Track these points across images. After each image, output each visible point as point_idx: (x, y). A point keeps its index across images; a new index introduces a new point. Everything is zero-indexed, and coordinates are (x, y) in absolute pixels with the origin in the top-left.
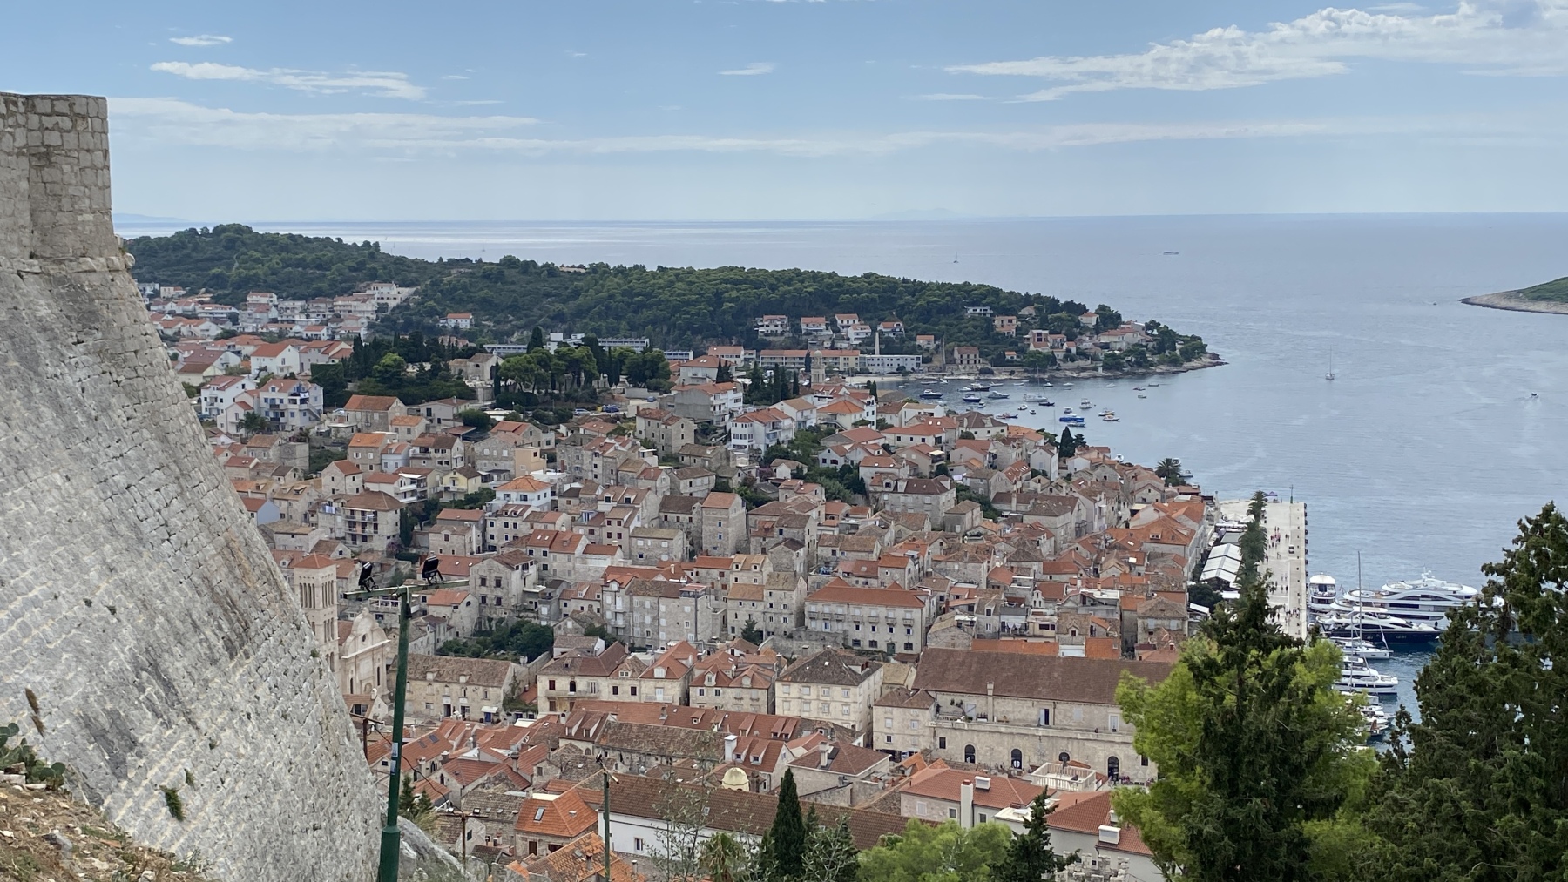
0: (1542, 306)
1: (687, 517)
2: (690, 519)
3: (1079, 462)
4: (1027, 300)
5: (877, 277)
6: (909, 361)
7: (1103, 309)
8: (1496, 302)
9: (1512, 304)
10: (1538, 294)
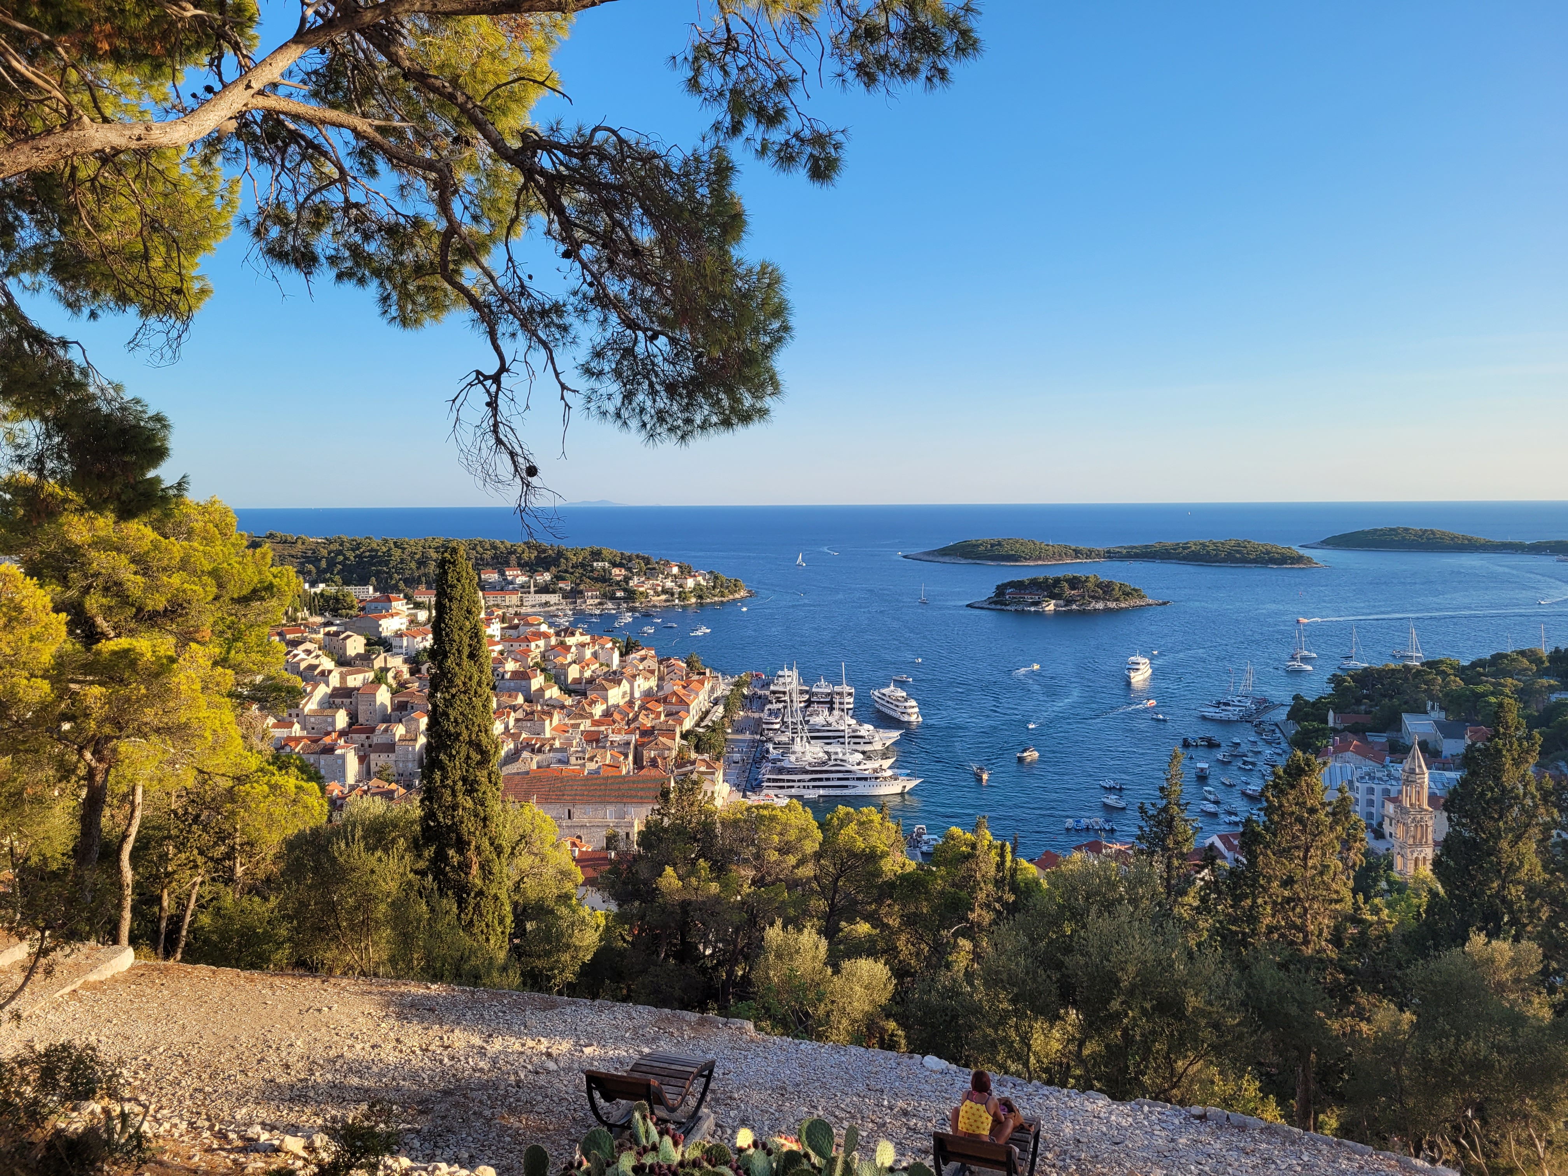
0: (947, 559)
1: (349, 700)
2: (351, 703)
3: (633, 657)
4: (631, 559)
6: (553, 598)
8: (922, 557)
9: (931, 558)
10: (945, 552)
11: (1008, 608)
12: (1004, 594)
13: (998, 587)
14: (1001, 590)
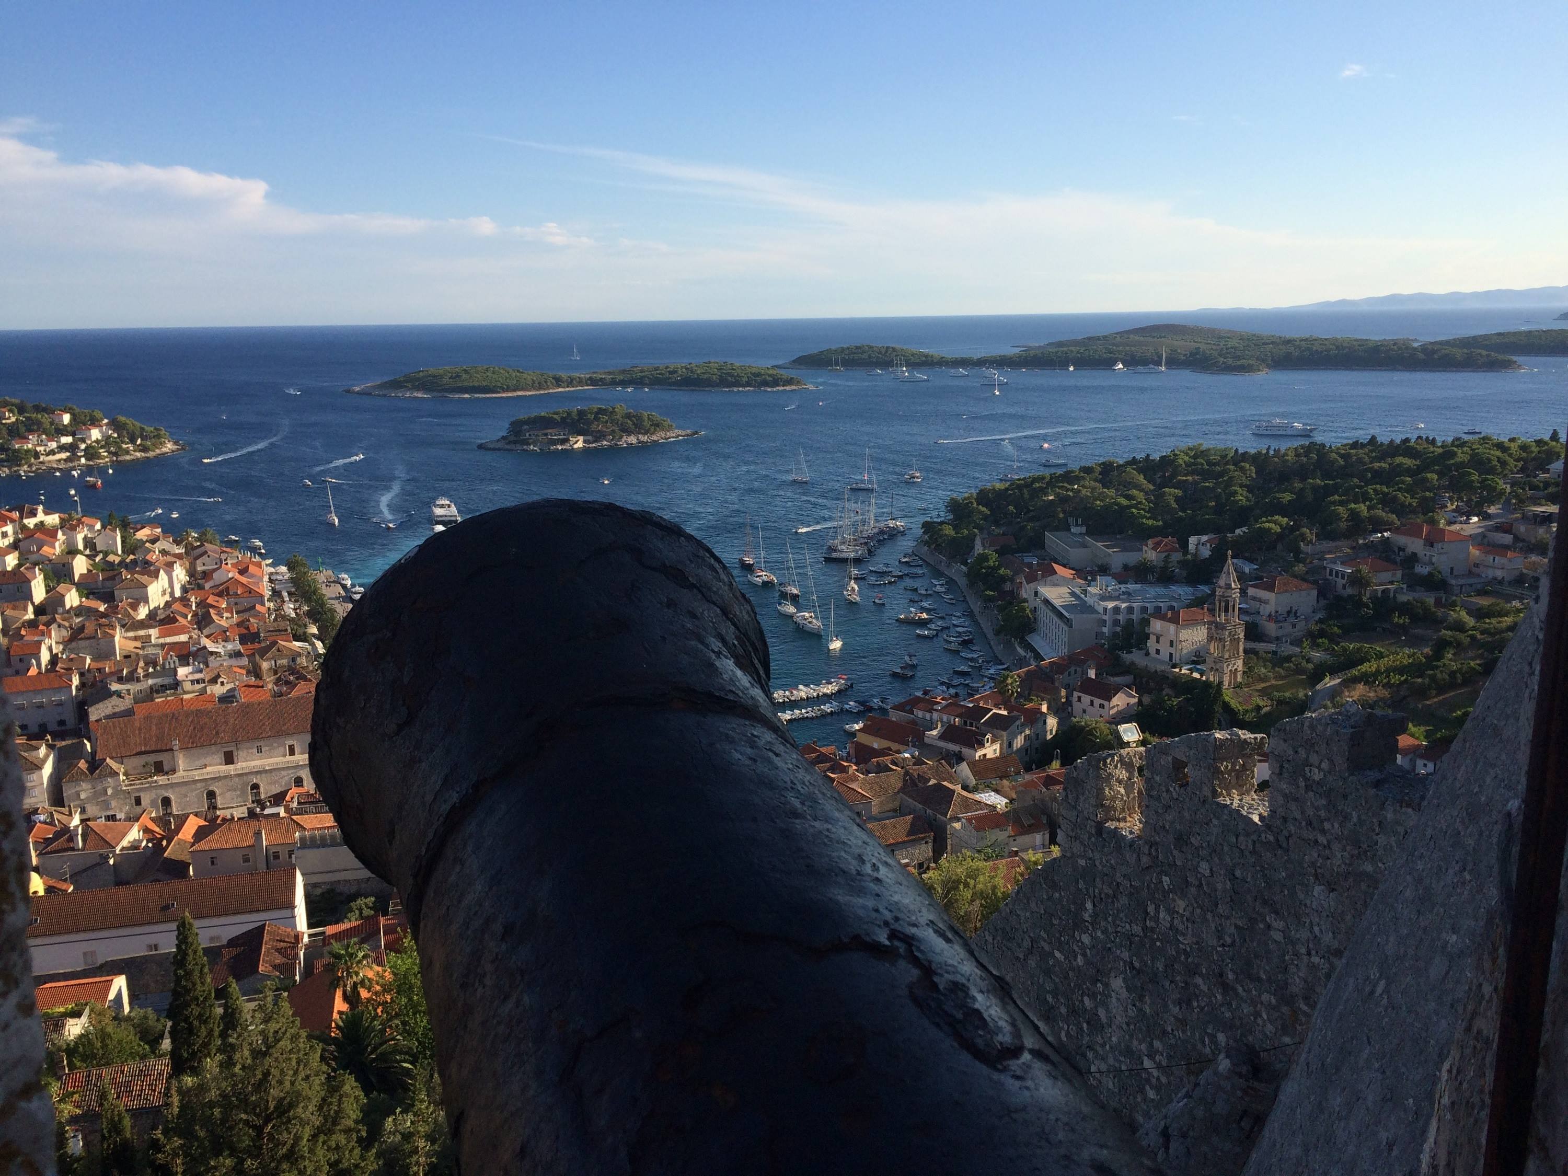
12: (521, 432)
13: (511, 424)
14: (516, 426)
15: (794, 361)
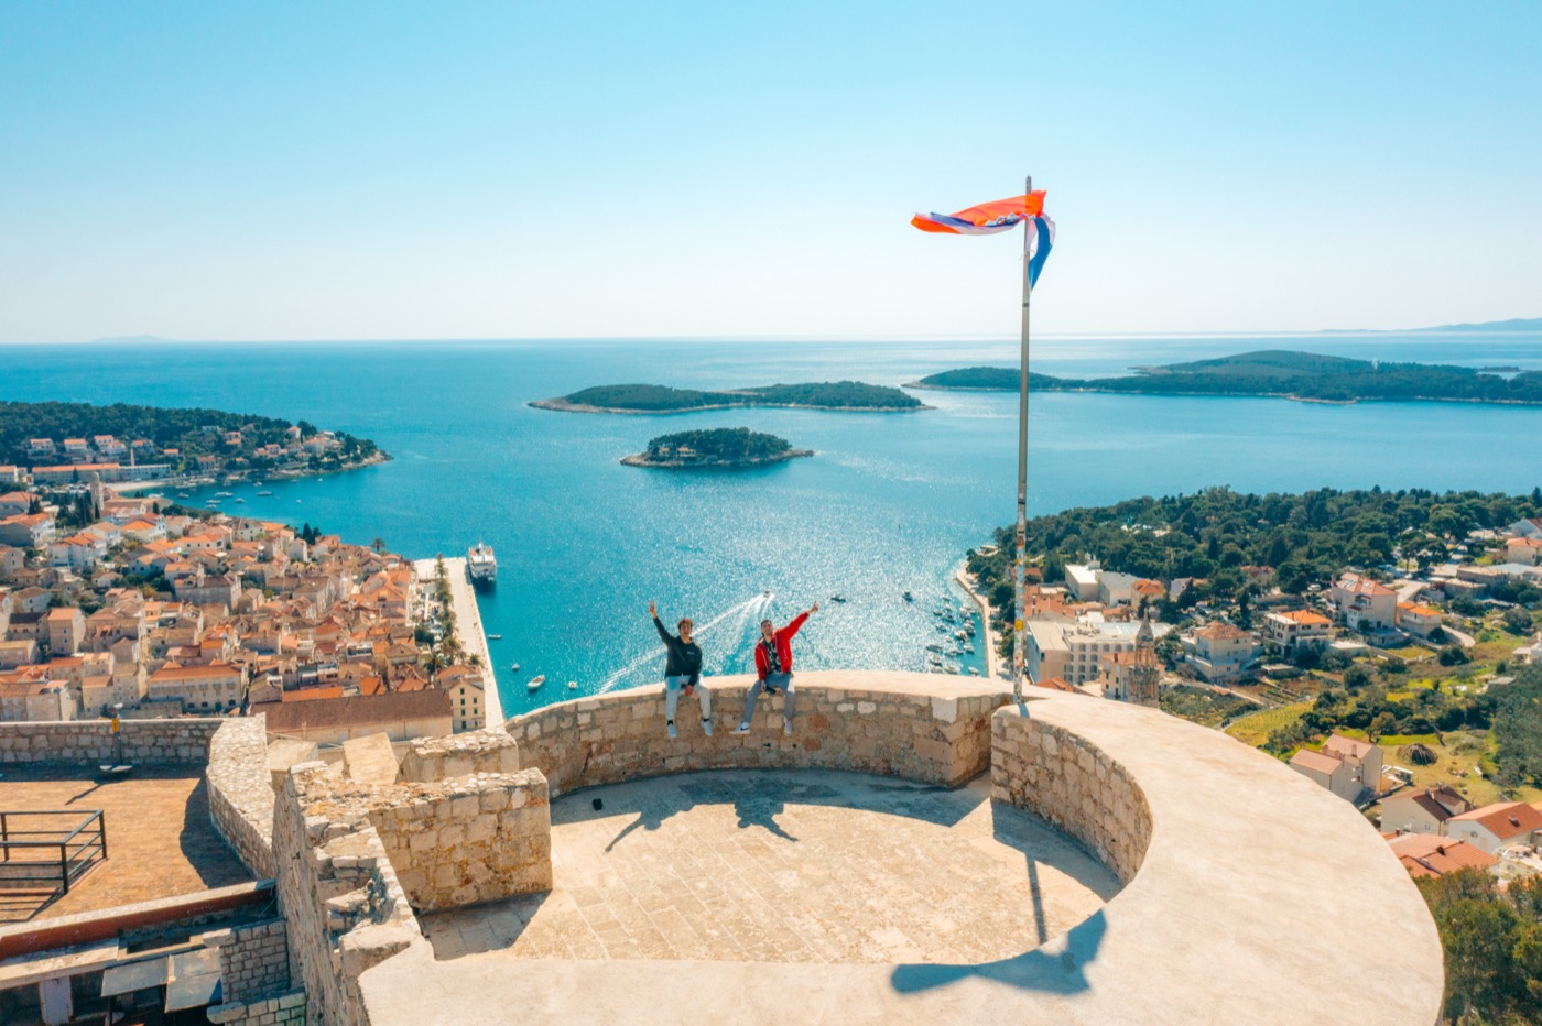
1: (35, 628)
2: (38, 630)
3: (321, 548)
4: (247, 420)
5: (125, 406)
6: (160, 470)
7: (302, 425)
8: (550, 405)
9: (560, 407)
10: (574, 399)
11: (664, 464)
12: (656, 451)
13: (651, 443)
14: (654, 446)
15: (922, 381)
